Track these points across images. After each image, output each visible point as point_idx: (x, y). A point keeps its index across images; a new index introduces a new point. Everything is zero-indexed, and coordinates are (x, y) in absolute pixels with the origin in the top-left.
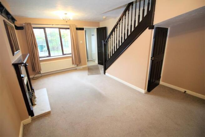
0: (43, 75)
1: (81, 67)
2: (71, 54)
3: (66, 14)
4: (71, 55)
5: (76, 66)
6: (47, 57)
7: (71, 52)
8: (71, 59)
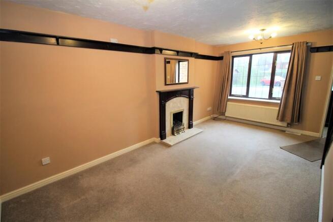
0: (227, 118)
1: (299, 132)
2: (279, 100)
3: (263, 30)
4: (279, 102)
5: (285, 124)
6: (243, 96)
7: (280, 96)
8: (278, 108)
